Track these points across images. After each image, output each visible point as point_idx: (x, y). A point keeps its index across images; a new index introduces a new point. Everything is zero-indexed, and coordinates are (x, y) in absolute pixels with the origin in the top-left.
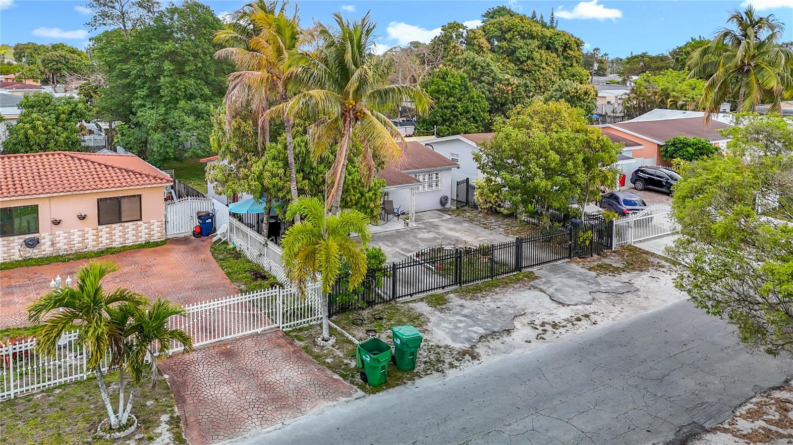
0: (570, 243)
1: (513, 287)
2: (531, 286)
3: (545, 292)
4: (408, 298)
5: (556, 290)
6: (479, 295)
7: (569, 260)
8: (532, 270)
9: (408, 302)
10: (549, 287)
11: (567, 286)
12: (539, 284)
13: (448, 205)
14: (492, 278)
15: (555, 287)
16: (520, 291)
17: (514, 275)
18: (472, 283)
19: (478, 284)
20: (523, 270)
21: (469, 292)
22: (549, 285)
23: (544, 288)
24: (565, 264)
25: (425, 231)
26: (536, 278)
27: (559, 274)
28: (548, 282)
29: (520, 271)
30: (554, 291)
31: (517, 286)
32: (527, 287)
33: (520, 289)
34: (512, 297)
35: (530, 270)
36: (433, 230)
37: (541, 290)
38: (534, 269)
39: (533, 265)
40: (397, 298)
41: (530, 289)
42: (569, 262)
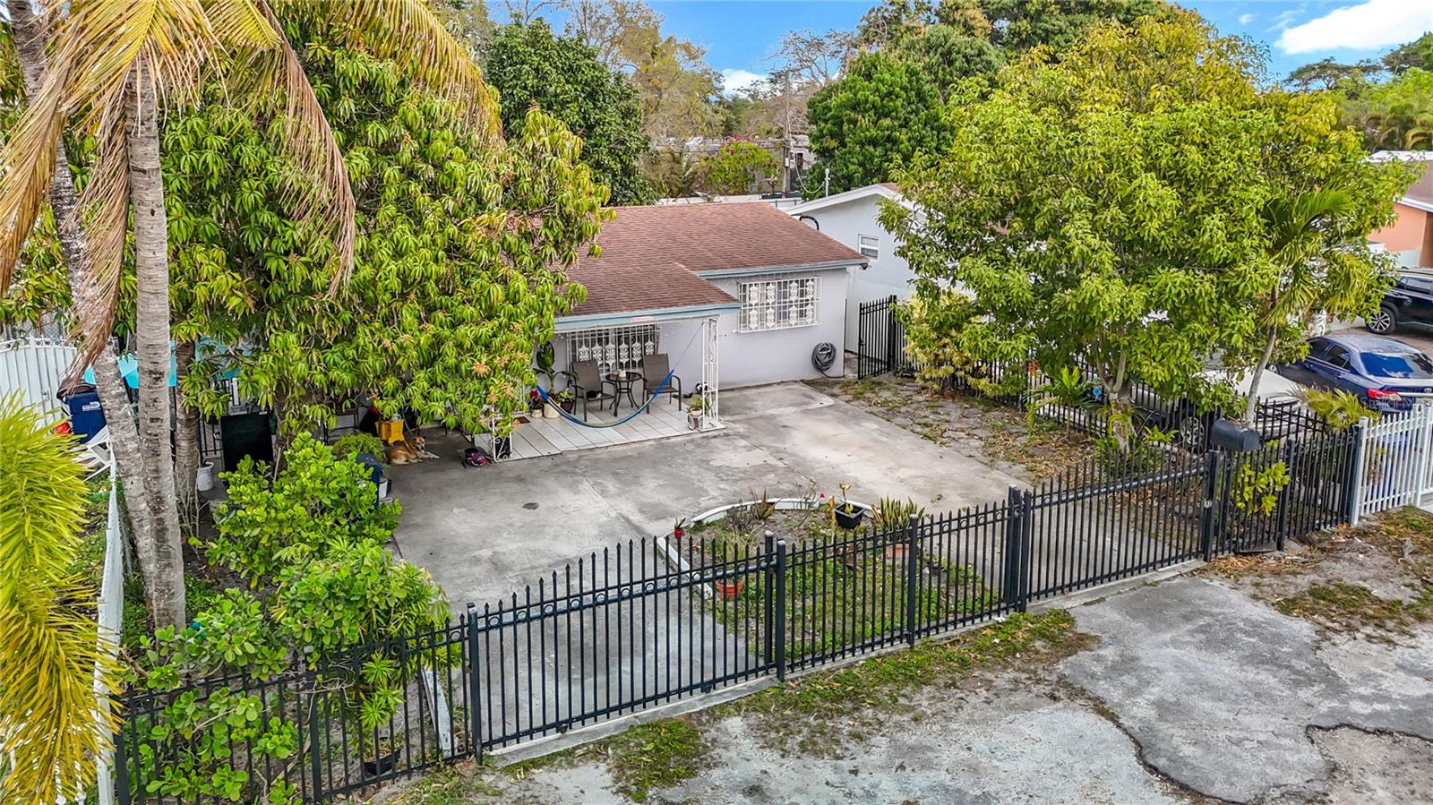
1: (989, 685)
2: (1063, 682)
3: (1113, 718)
4: (550, 742)
5: (1165, 709)
6: (845, 724)
7: (1200, 563)
8: (1067, 605)
9: (536, 763)
10: (1132, 692)
11: (1205, 687)
12: (1093, 676)
13: (837, 369)
14: (911, 641)
15: (1154, 692)
16: (1013, 708)
17: (997, 628)
18: (829, 664)
19: (851, 665)
20: (1033, 606)
21: (807, 710)
22: (1133, 682)
23: (1112, 693)
24: (1186, 581)
26: (1082, 642)
27: (1171, 626)
28: (1127, 664)
29: (1022, 609)
30: (1151, 713)
31: (1003, 679)
32: (1043, 689)
33: (1018, 698)
34: (980, 744)
35: (1056, 602)
36: (766, 441)
37: (1101, 709)
38: (1072, 603)
39: (1070, 586)
40: (490, 744)
41: (1054, 698)
42: (1201, 571)
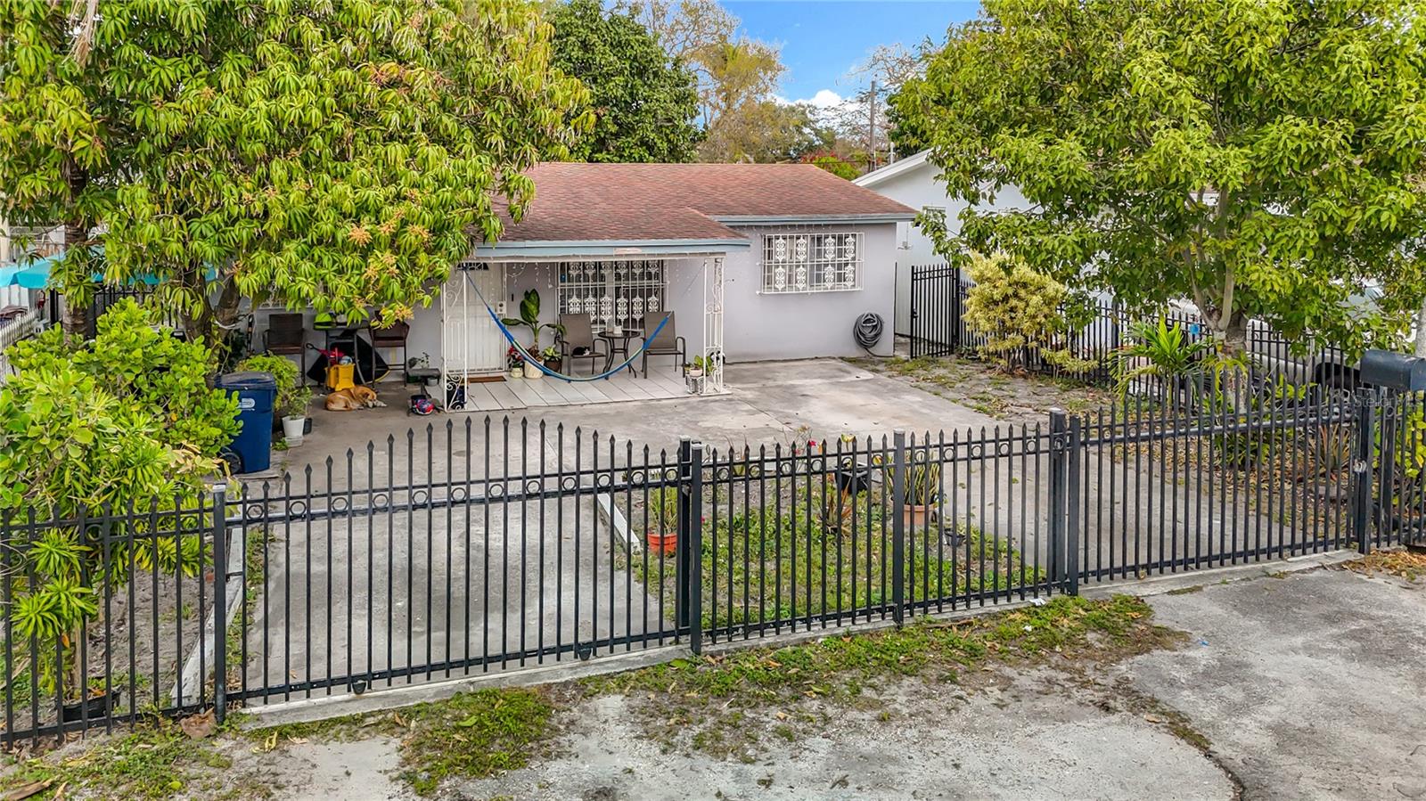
0: (1360, 468)
1: (1006, 684)
2: (1123, 687)
3: (1200, 743)
4: (339, 701)
5: (1285, 736)
6: (774, 716)
7: (1353, 555)
8: (1142, 591)
9: (301, 730)
10: (1234, 710)
11: (1358, 711)
12: (1172, 683)
13: (885, 346)
14: (898, 618)
15: (1272, 712)
16: (1038, 716)
17: (1033, 612)
18: (770, 638)
19: (805, 642)
20: (1088, 590)
21: (722, 695)
22: (1239, 697)
23: (1201, 709)
24: (1331, 574)
25: (748, 407)
26: (1160, 637)
27: (1303, 628)
28: (1230, 670)
29: (1074, 592)
30: (1266, 742)
31: (1029, 678)
32: (1088, 694)
33: (1049, 704)
34: (975, 761)
35: (1129, 588)
37: (1181, 728)
38: (1153, 589)
39: (1148, 567)
40: (245, 696)
41: (1106, 708)
42: (1355, 565)
